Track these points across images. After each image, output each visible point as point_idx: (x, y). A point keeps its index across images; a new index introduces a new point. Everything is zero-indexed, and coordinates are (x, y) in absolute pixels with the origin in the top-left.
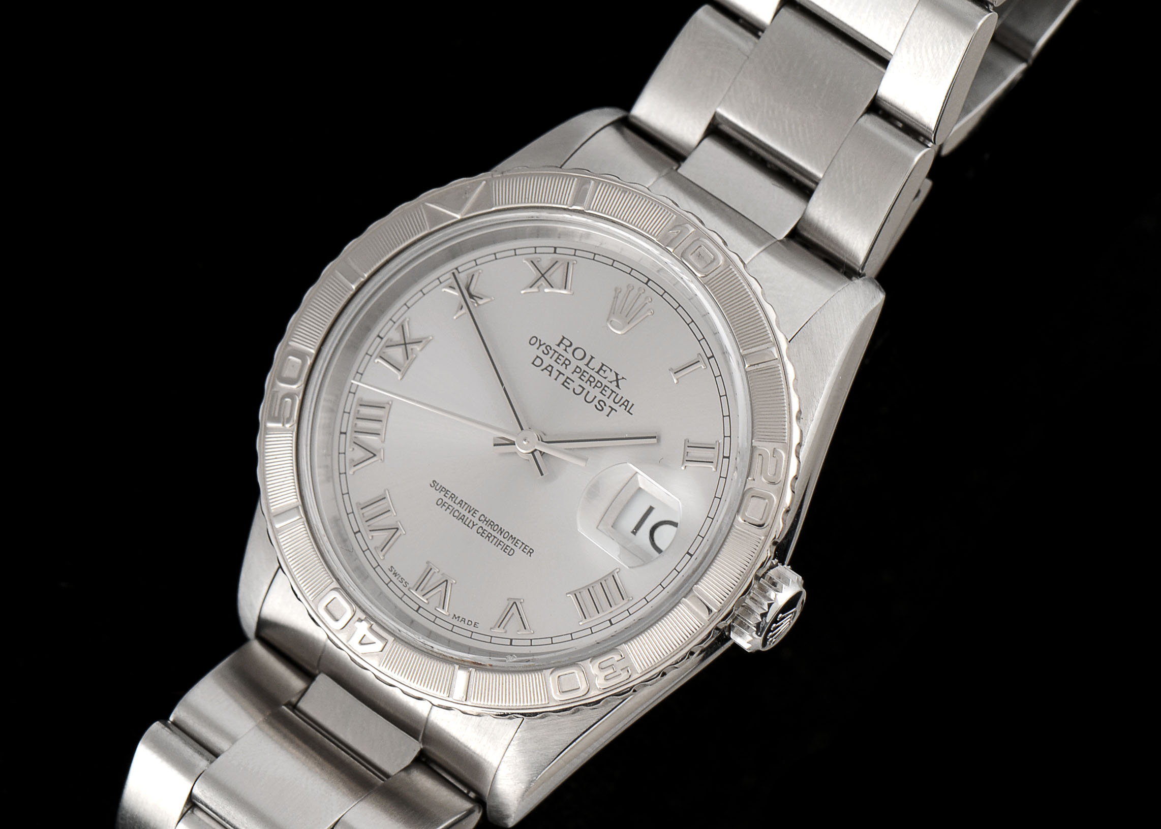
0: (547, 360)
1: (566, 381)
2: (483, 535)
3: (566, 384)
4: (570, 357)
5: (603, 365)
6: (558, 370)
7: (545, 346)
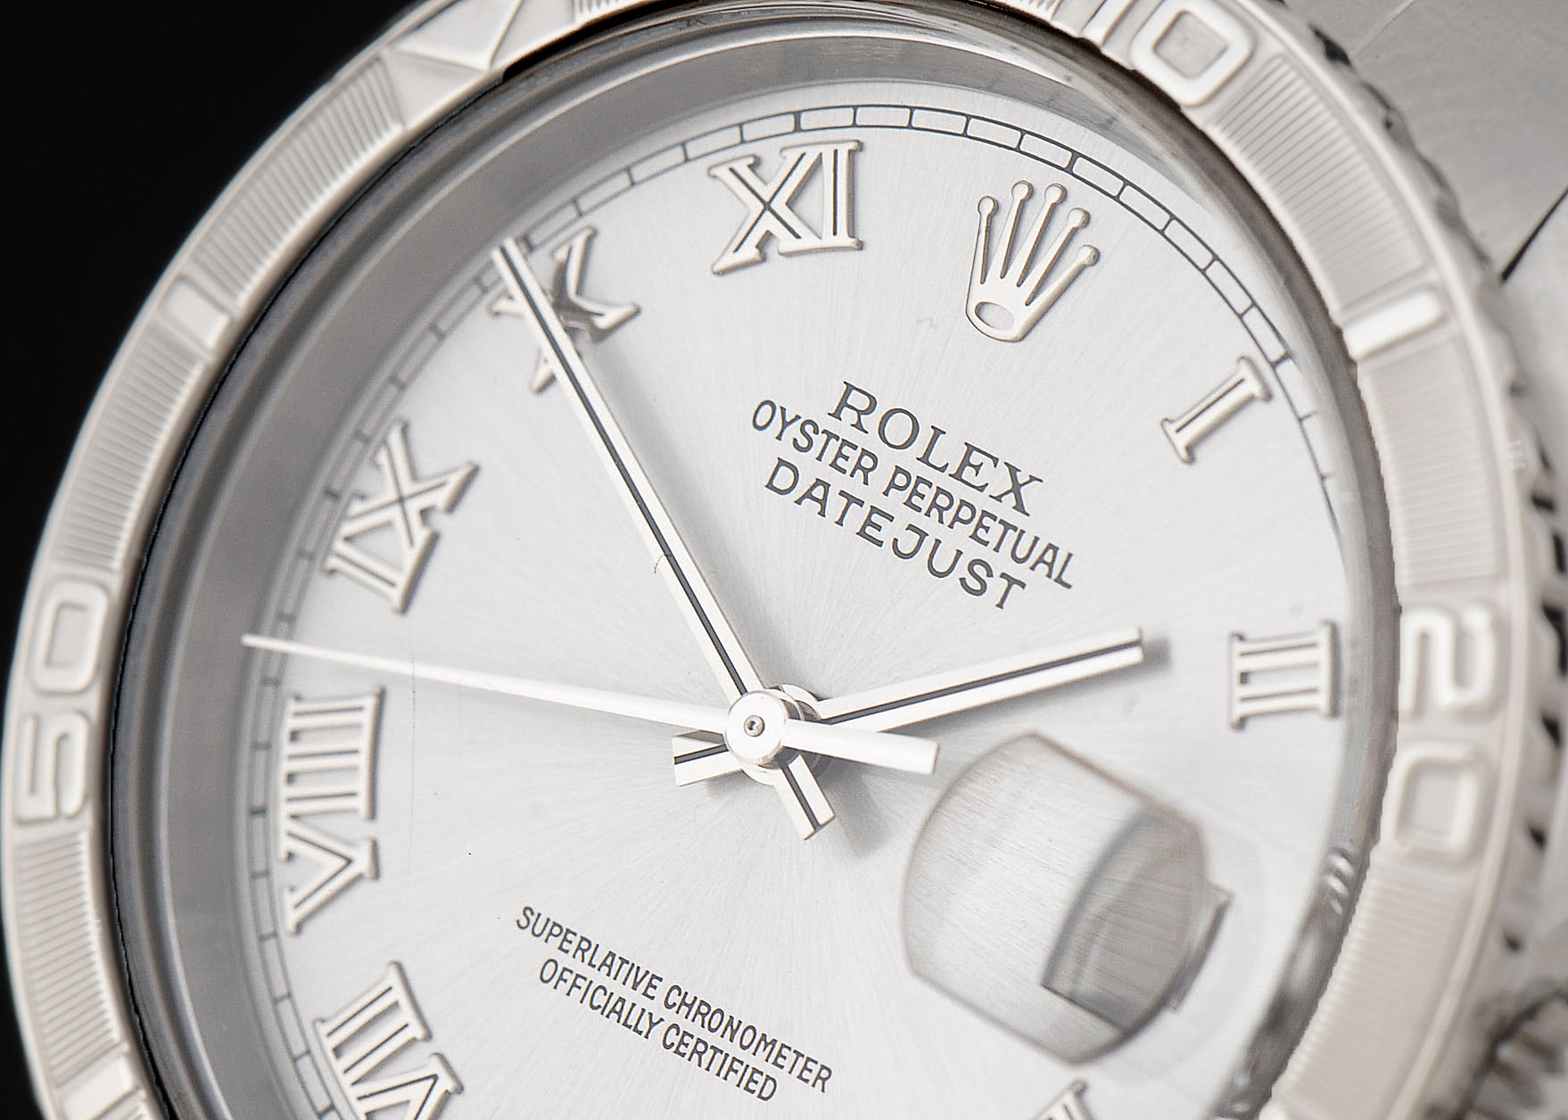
0: (811, 468)
1: (868, 522)
2: (682, 1048)
3: (869, 530)
4: (871, 442)
5: (971, 449)
6: (842, 493)
7: (799, 423)
